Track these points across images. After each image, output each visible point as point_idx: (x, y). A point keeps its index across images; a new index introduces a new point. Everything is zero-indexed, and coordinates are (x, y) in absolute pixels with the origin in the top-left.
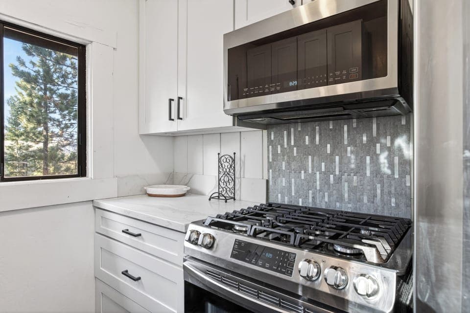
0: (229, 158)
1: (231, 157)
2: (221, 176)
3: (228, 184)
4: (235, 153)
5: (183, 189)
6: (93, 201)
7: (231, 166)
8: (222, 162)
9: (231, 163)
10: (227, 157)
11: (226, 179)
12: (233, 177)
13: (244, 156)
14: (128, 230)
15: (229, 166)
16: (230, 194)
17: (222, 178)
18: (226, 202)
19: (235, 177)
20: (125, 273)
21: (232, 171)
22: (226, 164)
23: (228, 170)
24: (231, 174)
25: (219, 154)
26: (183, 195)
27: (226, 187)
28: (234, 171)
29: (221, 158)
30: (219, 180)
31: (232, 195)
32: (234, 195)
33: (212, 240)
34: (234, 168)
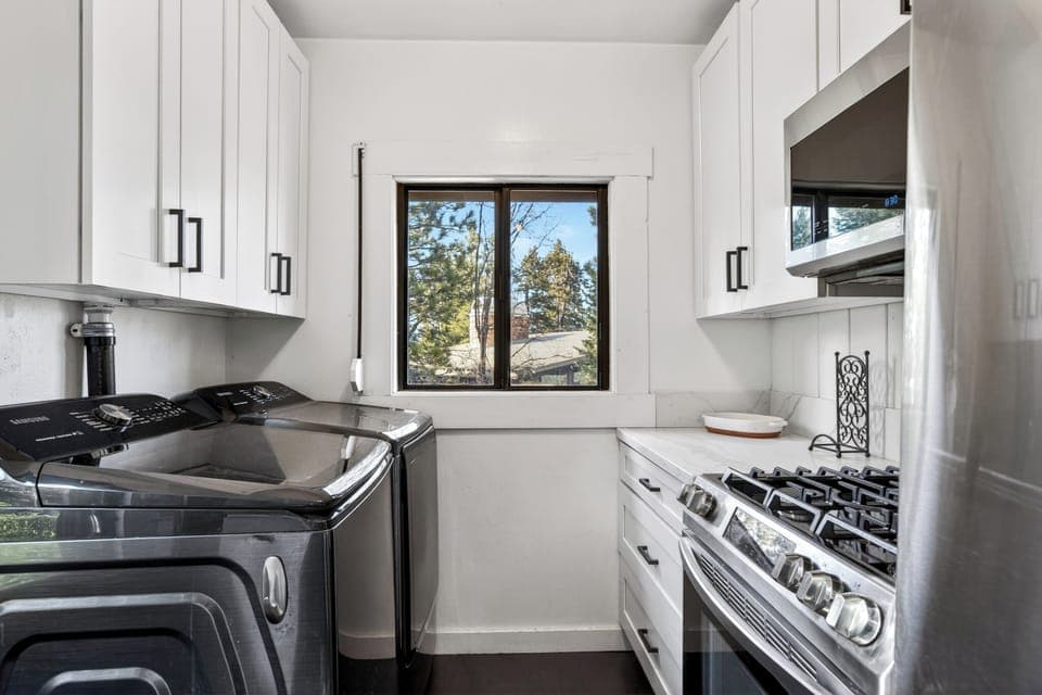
0: (857, 363)
1: (860, 361)
2: (841, 400)
3: (855, 419)
4: (867, 353)
5: (773, 423)
6: (616, 428)
7: (860, 380)
8: (844, 372)
9: (859, 373)
10: (852, 360)
11: (852, 409)
12: (864, 404)
13: (895, 361)
14: (647, 480)
15: (856, 382)
16: (858, 441)
17: (844, 407)
18: (839, 456)
19: (868, 404)
20: (643, 549)
21: (862, 392)
22: (852, 376)
23: (854, 389)
24: (860, 398)
25: (837, 354)
26: (775, 436)
27: (852, 427)
28: (867, 392)
29: (841, 362)
30: (839, 410)
31: (863, 446)
32: (867, 446)
33: (709, 506)
34: (867, 384)
